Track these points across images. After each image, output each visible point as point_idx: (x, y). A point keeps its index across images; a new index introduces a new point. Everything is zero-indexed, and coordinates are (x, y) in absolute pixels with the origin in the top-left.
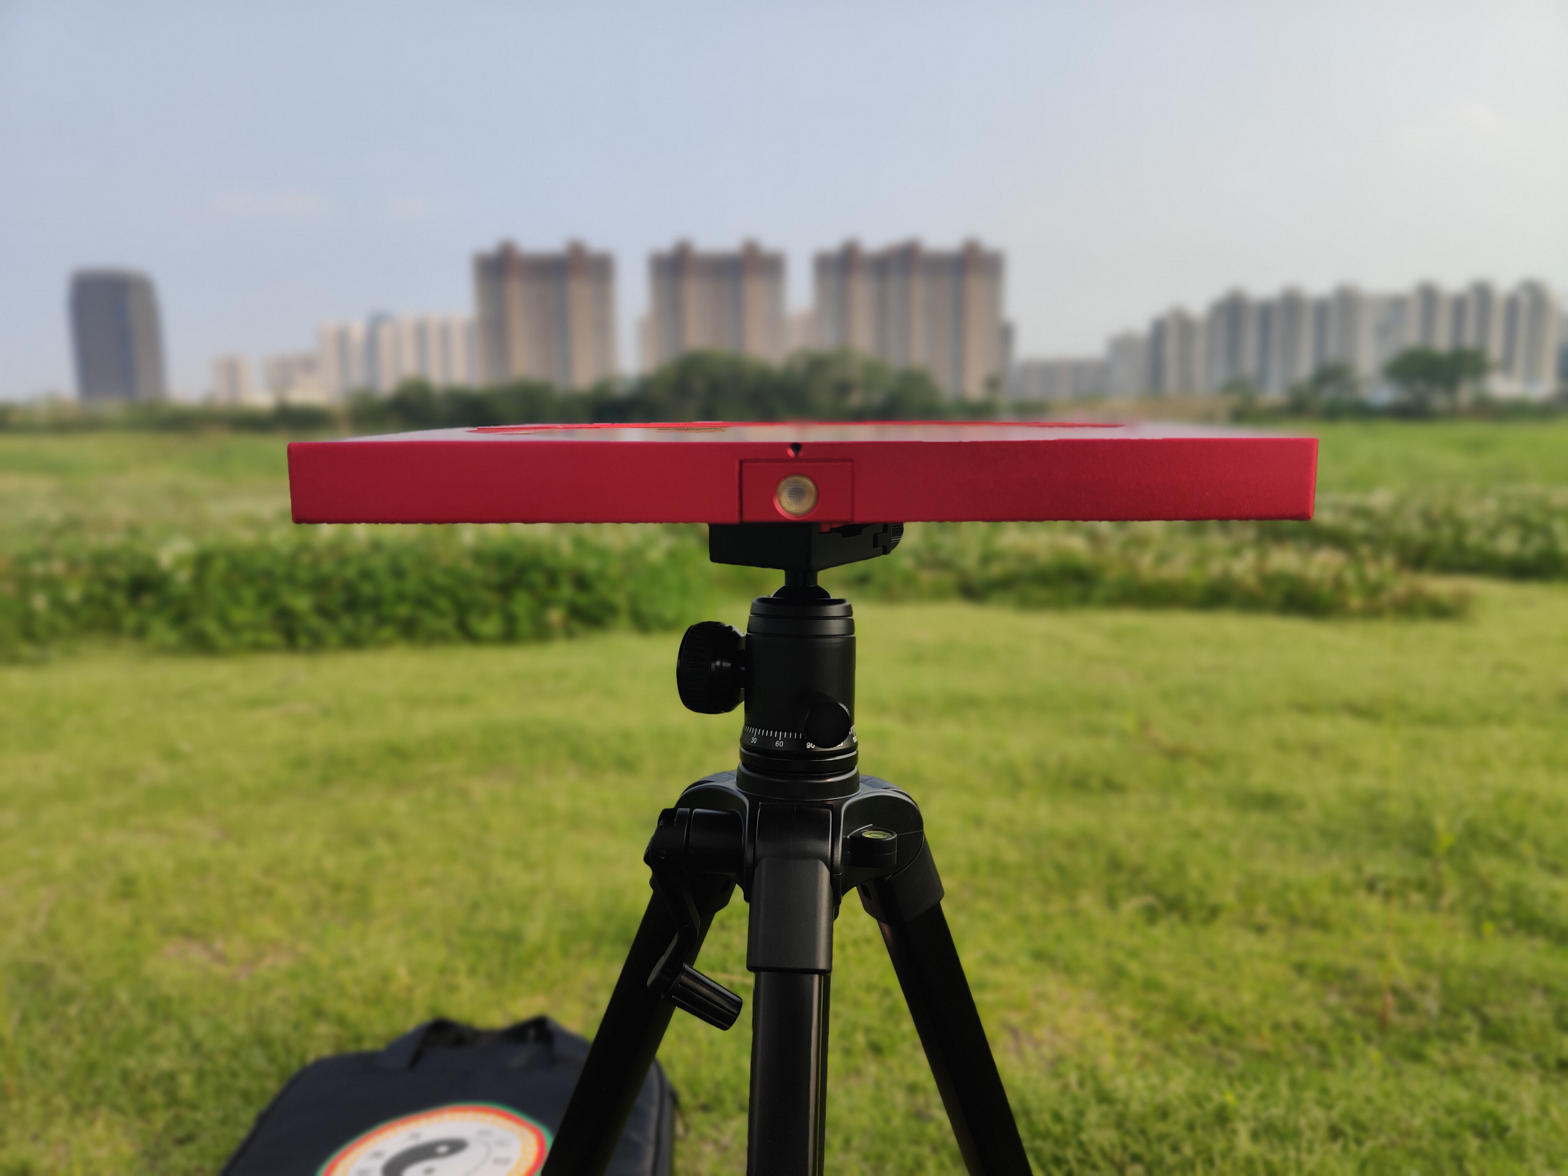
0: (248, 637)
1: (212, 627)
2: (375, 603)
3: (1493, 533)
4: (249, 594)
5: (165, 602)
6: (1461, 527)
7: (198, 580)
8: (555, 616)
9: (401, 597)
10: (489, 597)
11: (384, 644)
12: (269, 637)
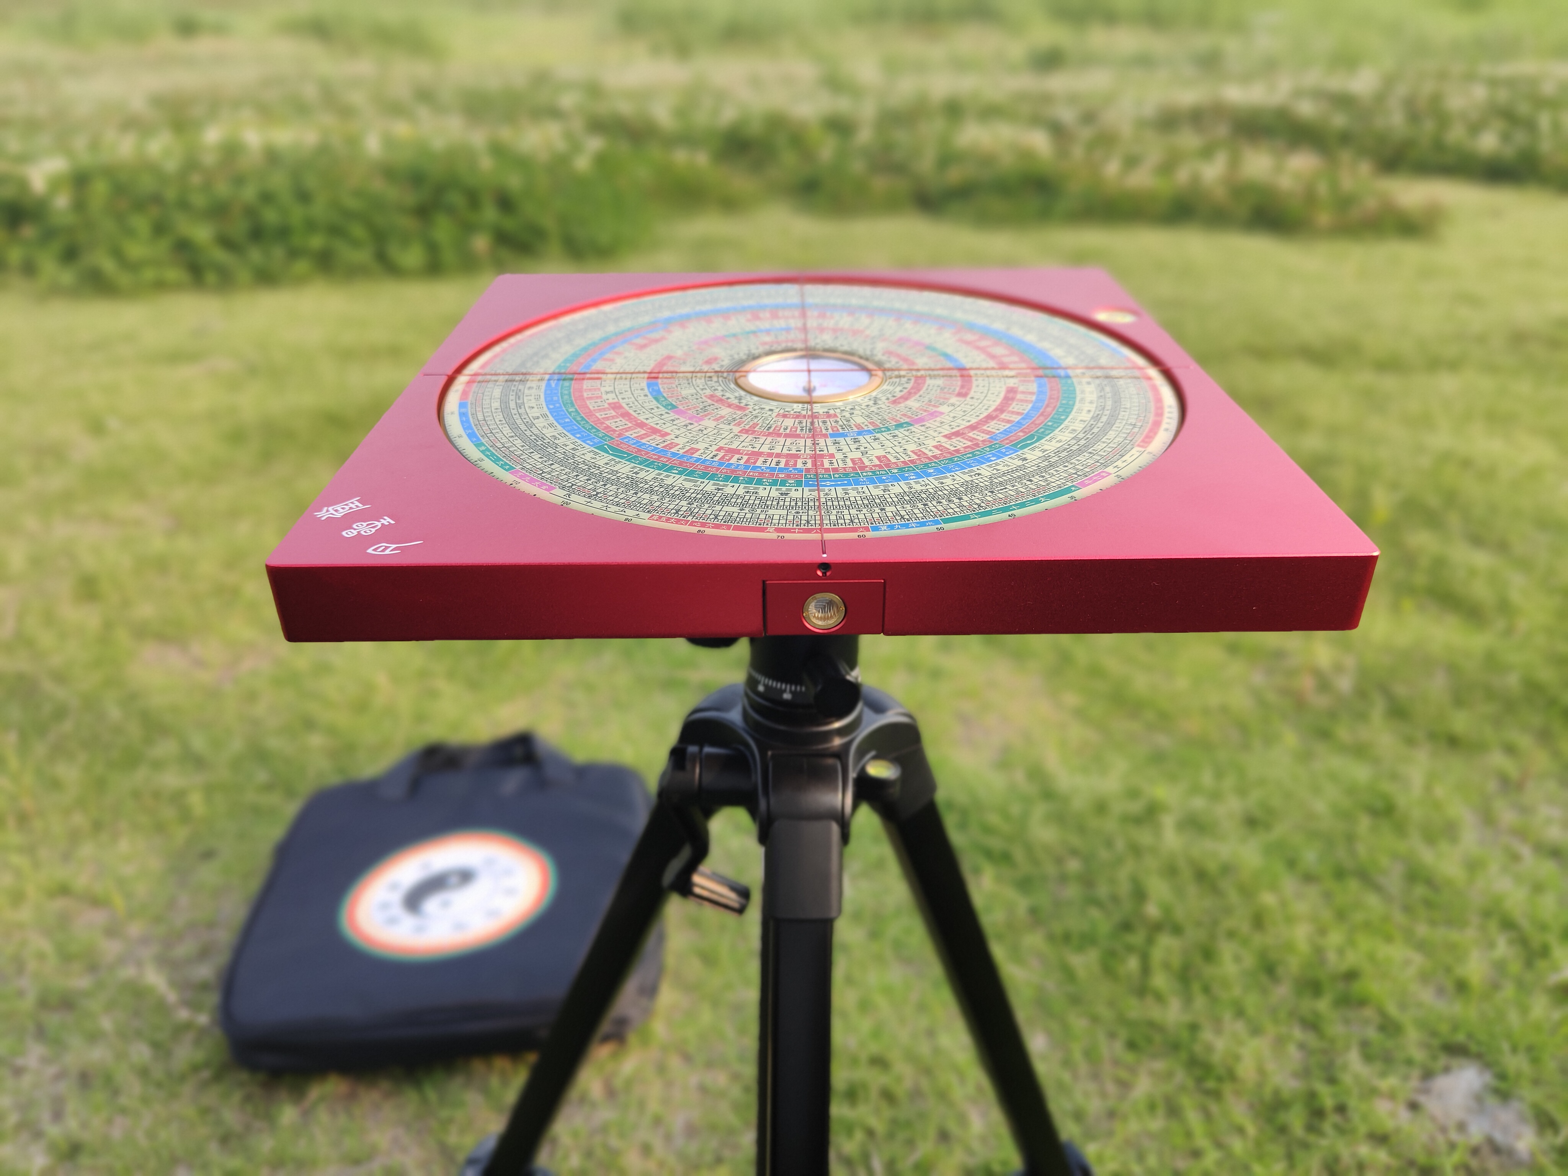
0: (149, 274)
1: (108, 265)
2: (283, 233)
3: (1475, 128)
4: (141, 224)
5: (49, 235)
6: (1443, 119)
7: (79, 205)
8: (481, 243)
9: (311, 226)
10: (407, 223)
11: (300, 281)
12: (173, 274)
